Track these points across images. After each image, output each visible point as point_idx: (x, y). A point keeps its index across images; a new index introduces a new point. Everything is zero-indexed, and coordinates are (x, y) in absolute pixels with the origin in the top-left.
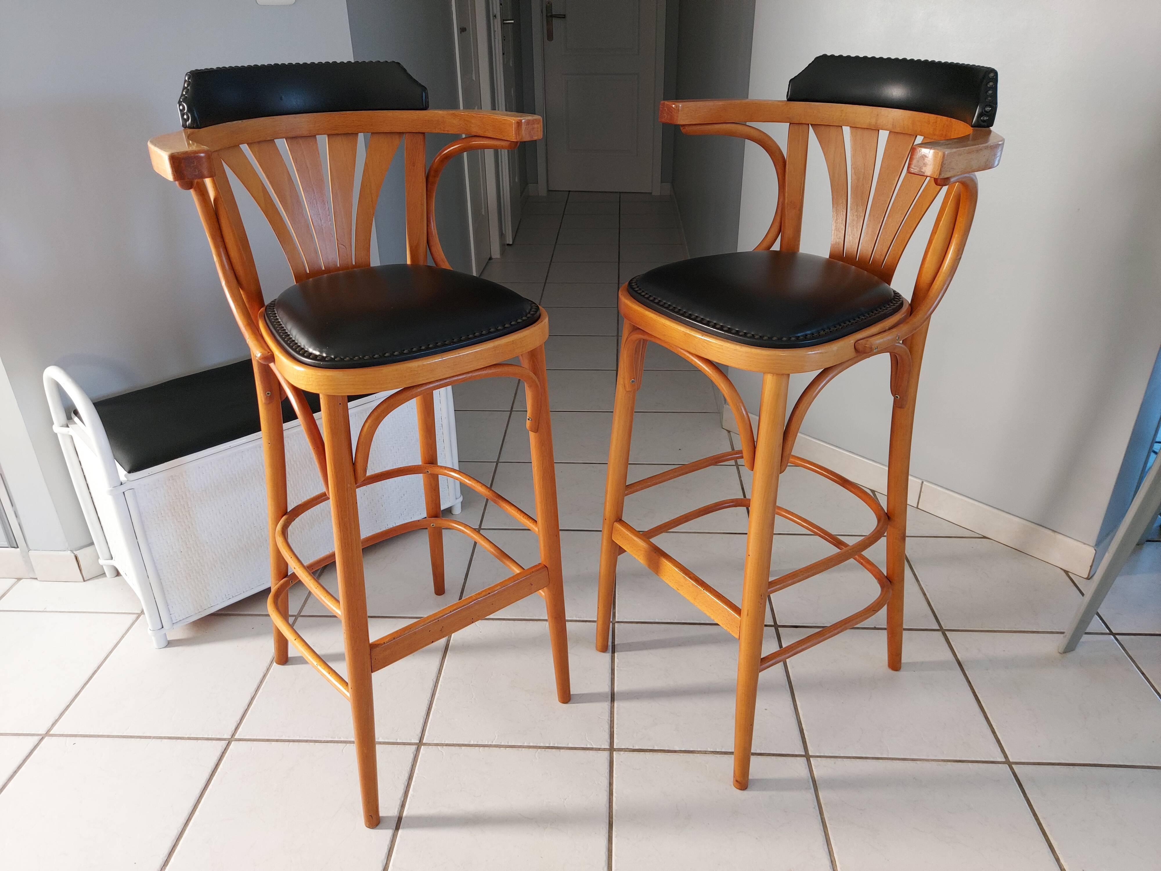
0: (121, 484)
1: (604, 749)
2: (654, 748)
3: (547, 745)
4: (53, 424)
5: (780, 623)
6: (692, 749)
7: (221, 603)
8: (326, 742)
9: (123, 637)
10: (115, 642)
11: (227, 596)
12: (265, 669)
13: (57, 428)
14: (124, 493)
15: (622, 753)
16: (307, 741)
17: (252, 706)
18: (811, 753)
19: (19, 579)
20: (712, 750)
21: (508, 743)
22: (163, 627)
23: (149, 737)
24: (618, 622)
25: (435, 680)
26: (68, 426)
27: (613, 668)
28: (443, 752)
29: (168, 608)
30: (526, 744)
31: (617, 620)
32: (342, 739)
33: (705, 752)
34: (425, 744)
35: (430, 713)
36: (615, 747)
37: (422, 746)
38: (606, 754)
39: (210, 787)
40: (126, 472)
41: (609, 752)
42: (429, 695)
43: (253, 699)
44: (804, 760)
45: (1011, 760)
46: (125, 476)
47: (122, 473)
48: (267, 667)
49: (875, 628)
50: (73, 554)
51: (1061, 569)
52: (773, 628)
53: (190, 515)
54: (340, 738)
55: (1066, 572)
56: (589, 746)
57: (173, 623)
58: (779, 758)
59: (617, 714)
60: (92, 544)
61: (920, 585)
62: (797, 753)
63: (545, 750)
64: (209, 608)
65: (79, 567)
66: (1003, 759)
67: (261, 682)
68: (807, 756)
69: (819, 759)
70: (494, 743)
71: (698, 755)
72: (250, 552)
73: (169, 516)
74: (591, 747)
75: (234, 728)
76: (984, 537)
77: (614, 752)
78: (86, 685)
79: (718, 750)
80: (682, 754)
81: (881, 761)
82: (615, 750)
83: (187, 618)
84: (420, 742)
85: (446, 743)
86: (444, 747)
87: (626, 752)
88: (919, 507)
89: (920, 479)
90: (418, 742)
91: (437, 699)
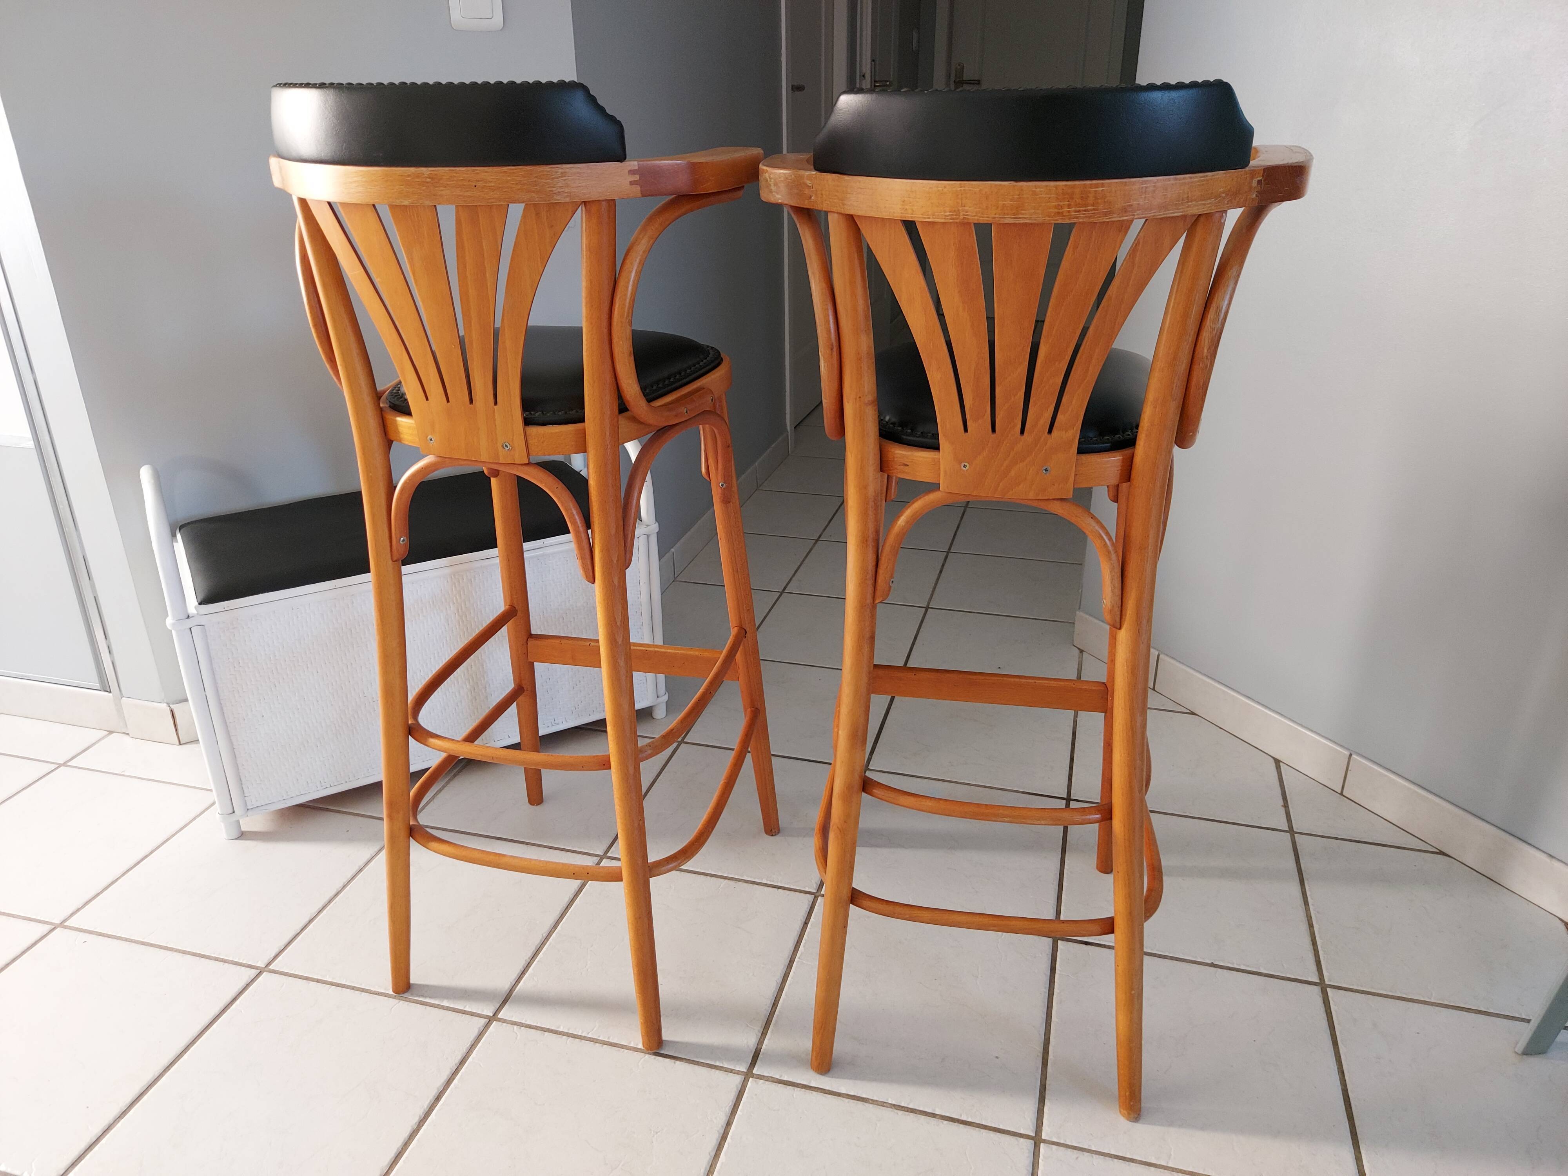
0: (188, 618)
1: (738, 1073)
6: (864, 1096)
7: (314, 791)
8: (376, 994)
9: (194, 819)
11: (322, 784)
12: (341, 885)
14: (190, 629)
15: (761, 1082)
16: (353, 988)
17: (307, 930)
18: (1044, 1136)
19: (111, 732)
20: (894, 1103)
21: (609, 1038)
22: (234, 812)
23: (172, 949)
24: (823, 895)
25: (545, 935)
27: (792, 959)
28: (518, 1034)
29: (242, 788)
30: (632, 1045)
31: (823, 892)
33: (883, 1104)
34: (500, 1020)
35: (522, 978)
36: (755, 1072)
37: (495, 1022)
38: (739, 1080)
39: (215, 1026)
40: (198, 604)
41: (743, 1077)
42: (530, 954)
43: (311, 921)
44: (1030, 1143)
46: (196, 607)
47: (194, 604)
49: (1212, 965)
50: (168, 708)
51: (1560, 919)
52: (1052, 940)
56: (717, 1063)
57: (248, 809)
58: (992, 1134)
62: (1022, 1132)
63: (655, 1058)
65: (175, 726)
67: (330, 901)
68: (1037, 1140)
69: (1054, 1147)
70: (589, 1035)
71: (871, 1106)
74: (721, 1065)
75: (273, 955)
76: (1441, 853)
77: (751, 1079)
78: (129, 872)
79: (902, 1105)
80: (847, 1100)
81: (1153, 1169)
82: (753, 1076)
83: (266, 804)
84: (494, 1015)
85: (527, 1023)
86: (523, 1028)
87: (767, 1082)
88: (1344, 794)
89: (1348, 749)
90: (492, 1015)
91: (539, 961)
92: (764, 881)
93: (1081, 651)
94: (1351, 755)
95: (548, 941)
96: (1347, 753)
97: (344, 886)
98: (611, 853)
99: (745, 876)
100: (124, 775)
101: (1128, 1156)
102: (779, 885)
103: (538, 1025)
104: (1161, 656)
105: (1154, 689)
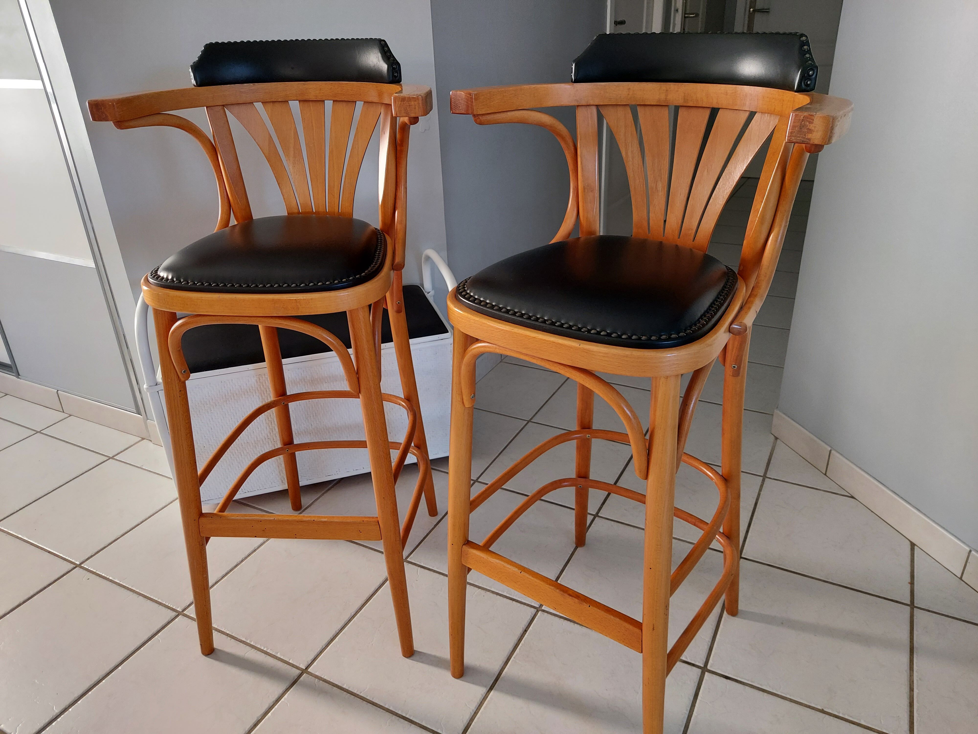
8: (240, 641)
14: (158, 392)
16: (227, 635)
19: (143, 439)
24: (543, 611)
35: (330, 644)
37: (305, 674)
52: (701, 671)
75: (188, 604)
84: (306, 669)
85: (325, 678)
88: (963, 579)
89: (968, 546)
90: (304, 668)
91: (343, 633)
92: (505, 594)
93: (776, 438)
94: (970, 551)
95: (353, 618)
96: (968, 549)
97: (242, 561)
98: (410, 559)
99: (493, 588)
102: (515, 598)
103: (331, 681)
104: (833, 452)
105: (825, 474)
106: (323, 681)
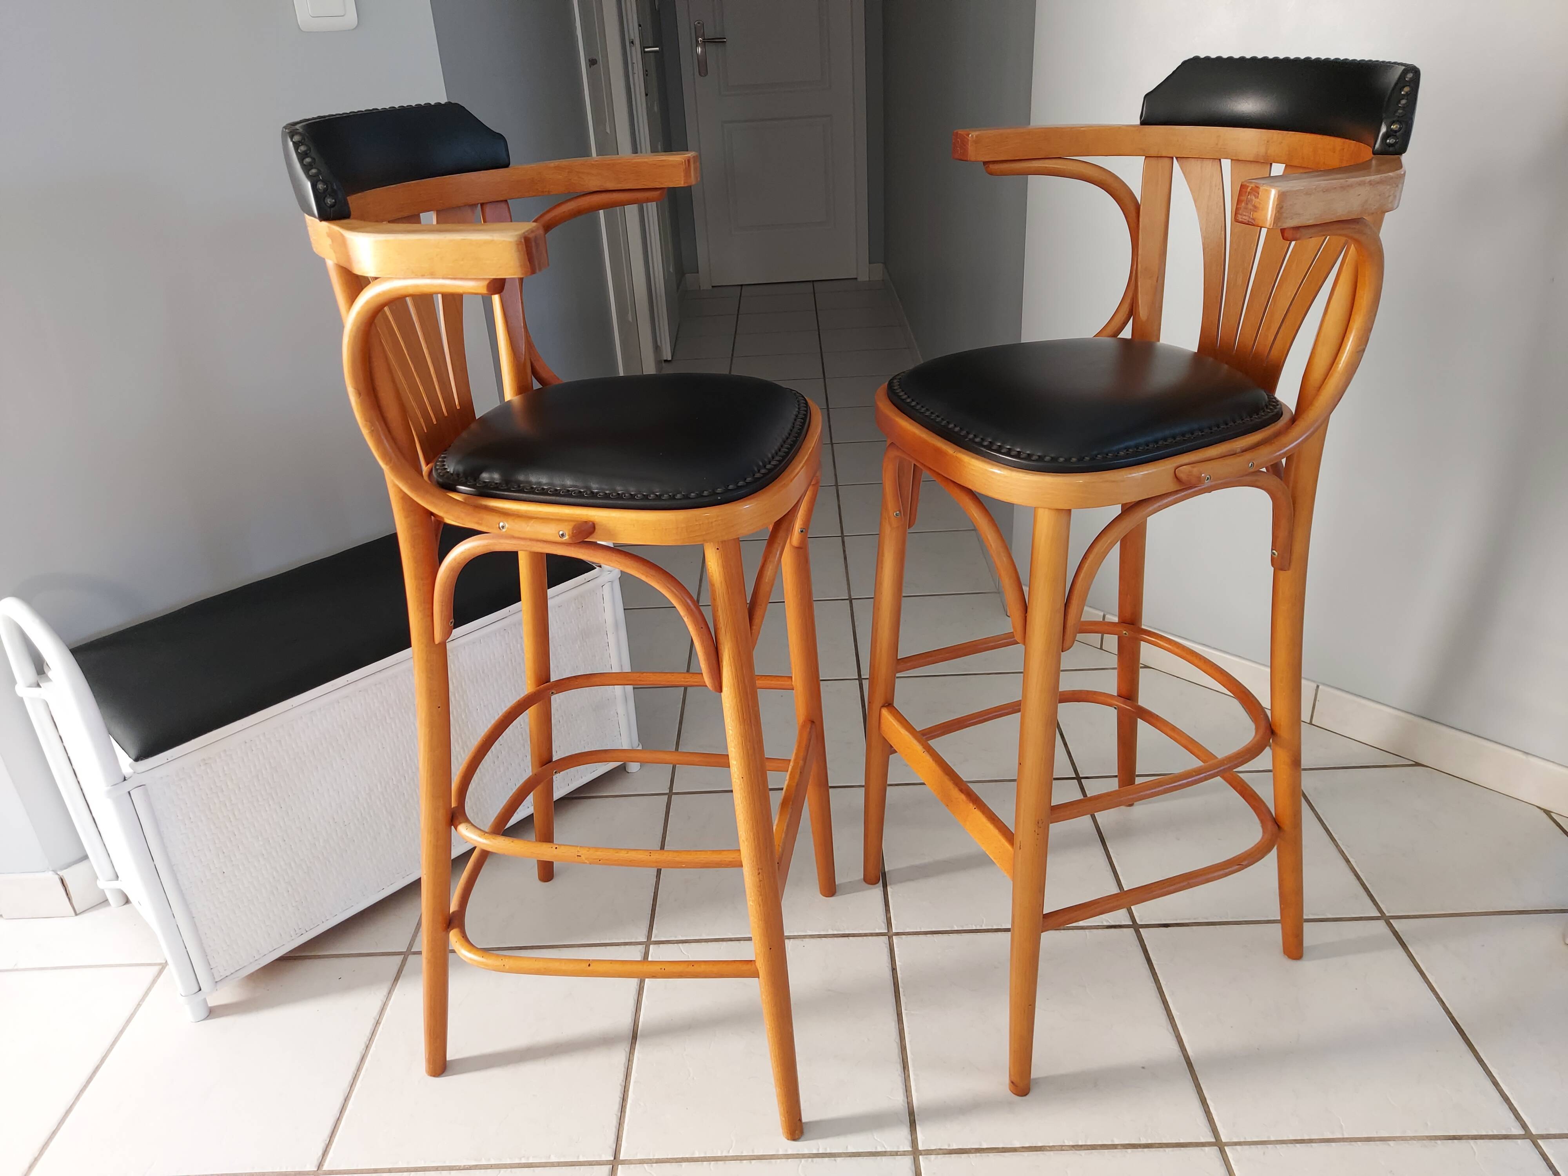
0: (125, 780)
1: (904, 1153)
2: (981, 1145)
3: (815, 1152)
4: (14, 682)
5: (1141, 921)
6: (1040, 1144)
8: (467, 1169)
9: (139, 1004)
10: (127, 1015)
11: (297, 932)
12: (363, 1046)
13: (22, 690)
14: (129, 793)
15: (933, 1157)
16: (436, 1169)
17: (346, 1113)
18: (1224, 1139)
20: (1071, 1143)
21: (753, 1151)
22: (200, 990)
24: (897, 934)
25: (627, 1050)
26: (39, 686)
27: (900, 1012)
29: (208, 960)
31: (894, 931)
32: (493, 1162)
33: (1062, 1148)
34: (624, 1162)
35: (626, 1105)
36: (920, 1148)
37: (619, 1166)
38: (908, 1161)
40: (131, 760)
41: (912, 1157)
42: (621, 1077)
43: (347, 1099)
44: (1214, 1150)
45: (1534, 1131)
46: (130, 765)
47: (125, 761)
48: (366, 1043)
50: (56, 876)
51: (1537, 806)
52: (1132, 929)
53: (235, 816)
54: (489, 1160)
55: (1548, 813)
56: (879, 1149)
57: (216, 982)
59: (917, 1091)
60: (85, 857)
61: (1337, 845)
62: (1203, 1140)
63: (812, 1161)
64: (270, 952)
65: (67, 894)
66: (1521, 1132)
67: (359, 1069)
68: (1219, 1144)
69: (1238, 1147)
70: (731, 1154)
71: (1052, 1153)
72: (329, 861)
73: (202, 821)
74: (884, 1150)
75: (320, 1153)
76: (1417, 764)
77: (921, 1157)
79: (1080, 1143)
80: (1026, 1154)
81: (1333, 1144)
82: (921, 1153)
83: (236, 971)
84: (615, 1159)
85: (656, 1157)
86: (654, 1165)
87: (939, 1156)
88: (1313, 722)
89: (1314, 681)
90: (613, 1159)
91: (635, 1082)
92: (831, 932)
94: (1318, 687)
96: (1314, 685)
97: (367, 1047)
98: (655, 937)
99: (808, 931)
100: (17, 970)
101: (1306, 1137)
102: (847, 932)
103: (669, 1157)
105: (1101, 648)
106: (656, 1163)
